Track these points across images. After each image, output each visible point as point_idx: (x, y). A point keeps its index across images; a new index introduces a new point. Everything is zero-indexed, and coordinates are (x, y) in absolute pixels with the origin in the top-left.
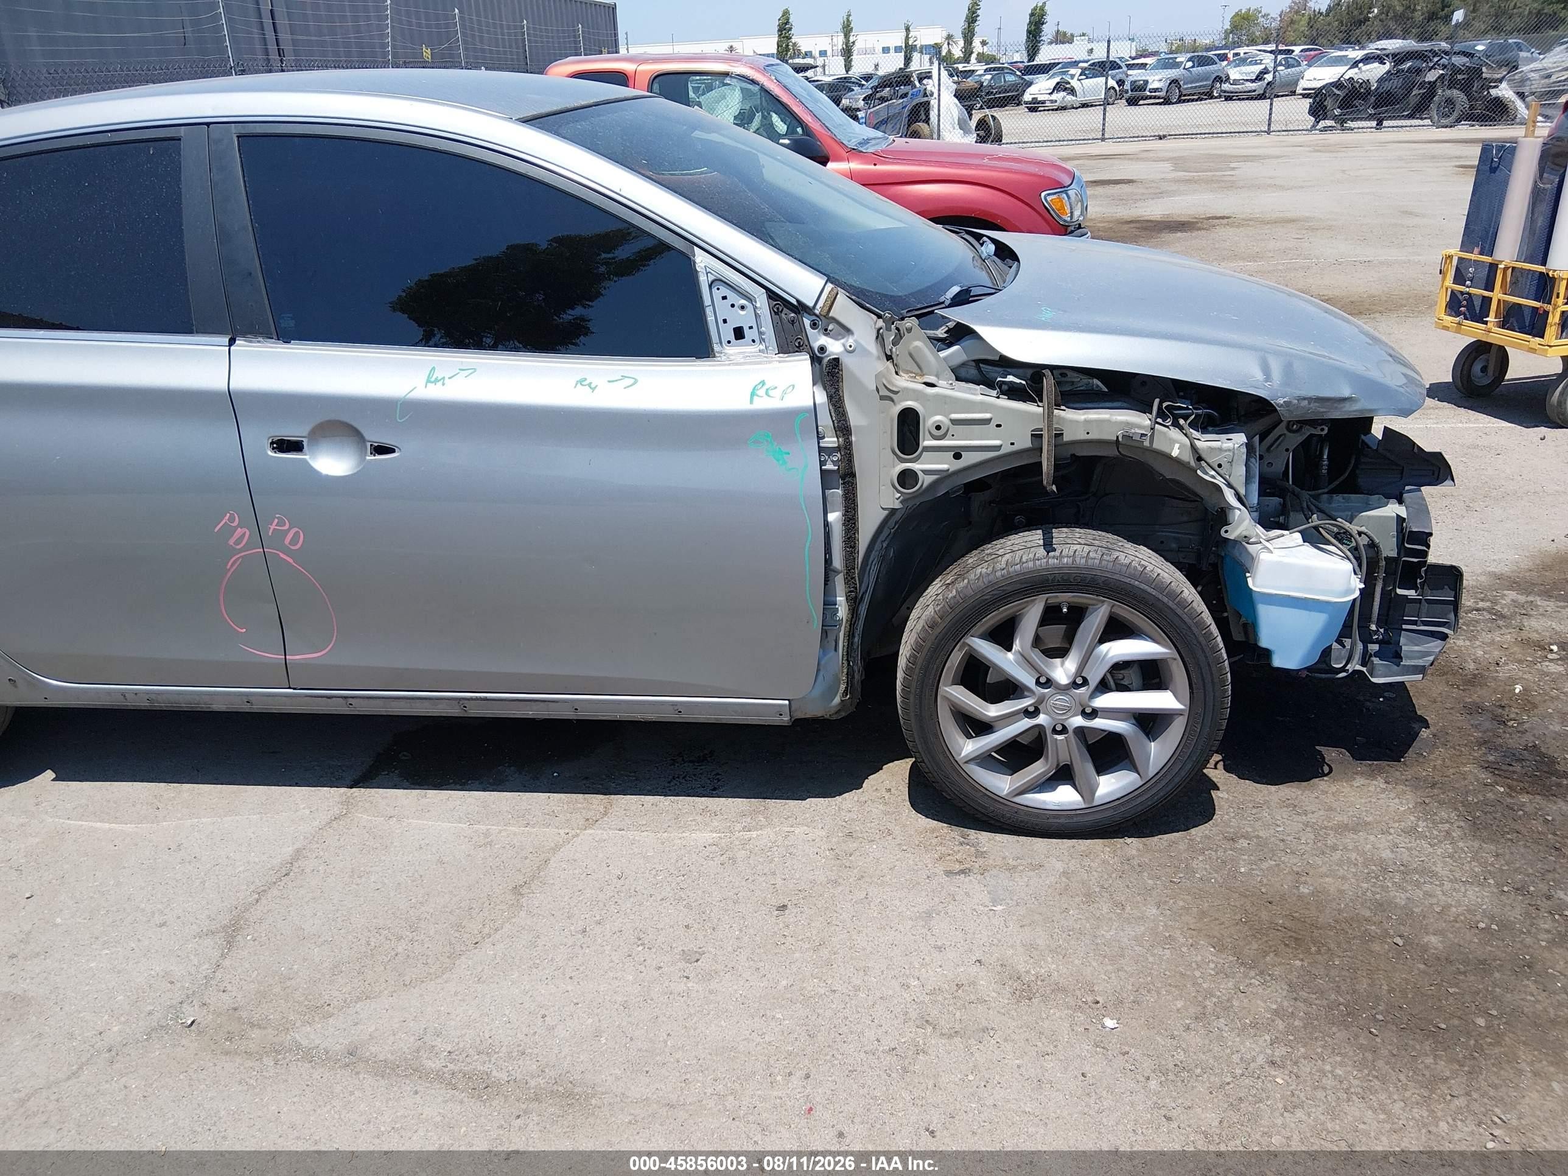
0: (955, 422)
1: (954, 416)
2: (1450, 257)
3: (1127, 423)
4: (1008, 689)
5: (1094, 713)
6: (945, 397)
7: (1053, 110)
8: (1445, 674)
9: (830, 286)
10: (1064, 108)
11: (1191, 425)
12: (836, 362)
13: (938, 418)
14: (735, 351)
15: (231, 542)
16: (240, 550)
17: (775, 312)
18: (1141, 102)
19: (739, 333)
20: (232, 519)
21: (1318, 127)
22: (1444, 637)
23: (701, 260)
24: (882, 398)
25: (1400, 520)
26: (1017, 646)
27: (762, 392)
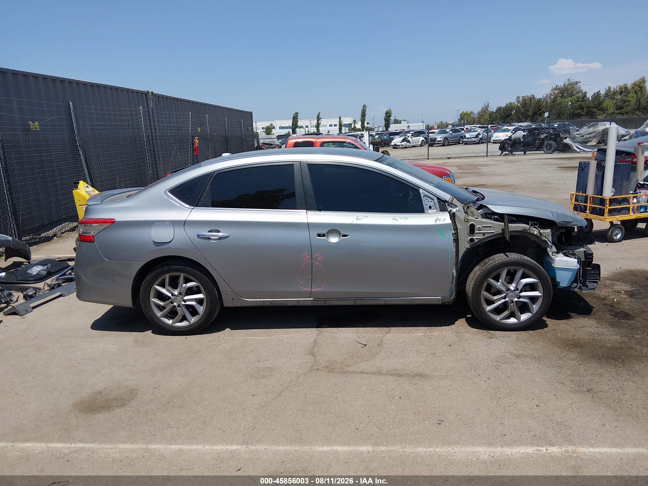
0: (483, 227)
1: (483, 225)
2: (573, 194)
3: (524, 227)
4: (499, 292)
5: (520, 297)
6: (481, 221)
7: (402, 148)
8: (596, 298)
9: (452, 197)
10: (407, 148)
11: (538, 227)
12: (454, 214)
13: (479, 226)
14: (430, 211)
15: (304, 259)
16: (306, 262)
17: (439, 202)
18: (434, 145)
19: (430, 207)
20: (305, 253)
21: (503, 154)
22: (597, 282)
23: (421, 191)
24: (465, 221)
25: (585, 251)
26: (500, 280)
27: (438, 220)
